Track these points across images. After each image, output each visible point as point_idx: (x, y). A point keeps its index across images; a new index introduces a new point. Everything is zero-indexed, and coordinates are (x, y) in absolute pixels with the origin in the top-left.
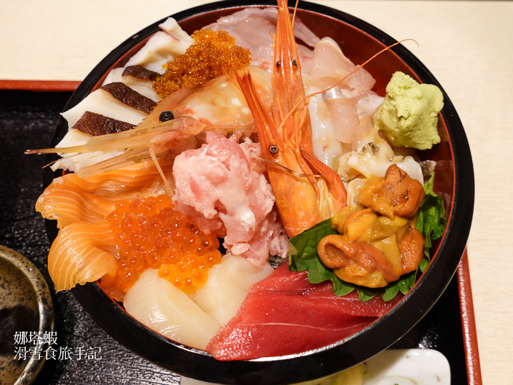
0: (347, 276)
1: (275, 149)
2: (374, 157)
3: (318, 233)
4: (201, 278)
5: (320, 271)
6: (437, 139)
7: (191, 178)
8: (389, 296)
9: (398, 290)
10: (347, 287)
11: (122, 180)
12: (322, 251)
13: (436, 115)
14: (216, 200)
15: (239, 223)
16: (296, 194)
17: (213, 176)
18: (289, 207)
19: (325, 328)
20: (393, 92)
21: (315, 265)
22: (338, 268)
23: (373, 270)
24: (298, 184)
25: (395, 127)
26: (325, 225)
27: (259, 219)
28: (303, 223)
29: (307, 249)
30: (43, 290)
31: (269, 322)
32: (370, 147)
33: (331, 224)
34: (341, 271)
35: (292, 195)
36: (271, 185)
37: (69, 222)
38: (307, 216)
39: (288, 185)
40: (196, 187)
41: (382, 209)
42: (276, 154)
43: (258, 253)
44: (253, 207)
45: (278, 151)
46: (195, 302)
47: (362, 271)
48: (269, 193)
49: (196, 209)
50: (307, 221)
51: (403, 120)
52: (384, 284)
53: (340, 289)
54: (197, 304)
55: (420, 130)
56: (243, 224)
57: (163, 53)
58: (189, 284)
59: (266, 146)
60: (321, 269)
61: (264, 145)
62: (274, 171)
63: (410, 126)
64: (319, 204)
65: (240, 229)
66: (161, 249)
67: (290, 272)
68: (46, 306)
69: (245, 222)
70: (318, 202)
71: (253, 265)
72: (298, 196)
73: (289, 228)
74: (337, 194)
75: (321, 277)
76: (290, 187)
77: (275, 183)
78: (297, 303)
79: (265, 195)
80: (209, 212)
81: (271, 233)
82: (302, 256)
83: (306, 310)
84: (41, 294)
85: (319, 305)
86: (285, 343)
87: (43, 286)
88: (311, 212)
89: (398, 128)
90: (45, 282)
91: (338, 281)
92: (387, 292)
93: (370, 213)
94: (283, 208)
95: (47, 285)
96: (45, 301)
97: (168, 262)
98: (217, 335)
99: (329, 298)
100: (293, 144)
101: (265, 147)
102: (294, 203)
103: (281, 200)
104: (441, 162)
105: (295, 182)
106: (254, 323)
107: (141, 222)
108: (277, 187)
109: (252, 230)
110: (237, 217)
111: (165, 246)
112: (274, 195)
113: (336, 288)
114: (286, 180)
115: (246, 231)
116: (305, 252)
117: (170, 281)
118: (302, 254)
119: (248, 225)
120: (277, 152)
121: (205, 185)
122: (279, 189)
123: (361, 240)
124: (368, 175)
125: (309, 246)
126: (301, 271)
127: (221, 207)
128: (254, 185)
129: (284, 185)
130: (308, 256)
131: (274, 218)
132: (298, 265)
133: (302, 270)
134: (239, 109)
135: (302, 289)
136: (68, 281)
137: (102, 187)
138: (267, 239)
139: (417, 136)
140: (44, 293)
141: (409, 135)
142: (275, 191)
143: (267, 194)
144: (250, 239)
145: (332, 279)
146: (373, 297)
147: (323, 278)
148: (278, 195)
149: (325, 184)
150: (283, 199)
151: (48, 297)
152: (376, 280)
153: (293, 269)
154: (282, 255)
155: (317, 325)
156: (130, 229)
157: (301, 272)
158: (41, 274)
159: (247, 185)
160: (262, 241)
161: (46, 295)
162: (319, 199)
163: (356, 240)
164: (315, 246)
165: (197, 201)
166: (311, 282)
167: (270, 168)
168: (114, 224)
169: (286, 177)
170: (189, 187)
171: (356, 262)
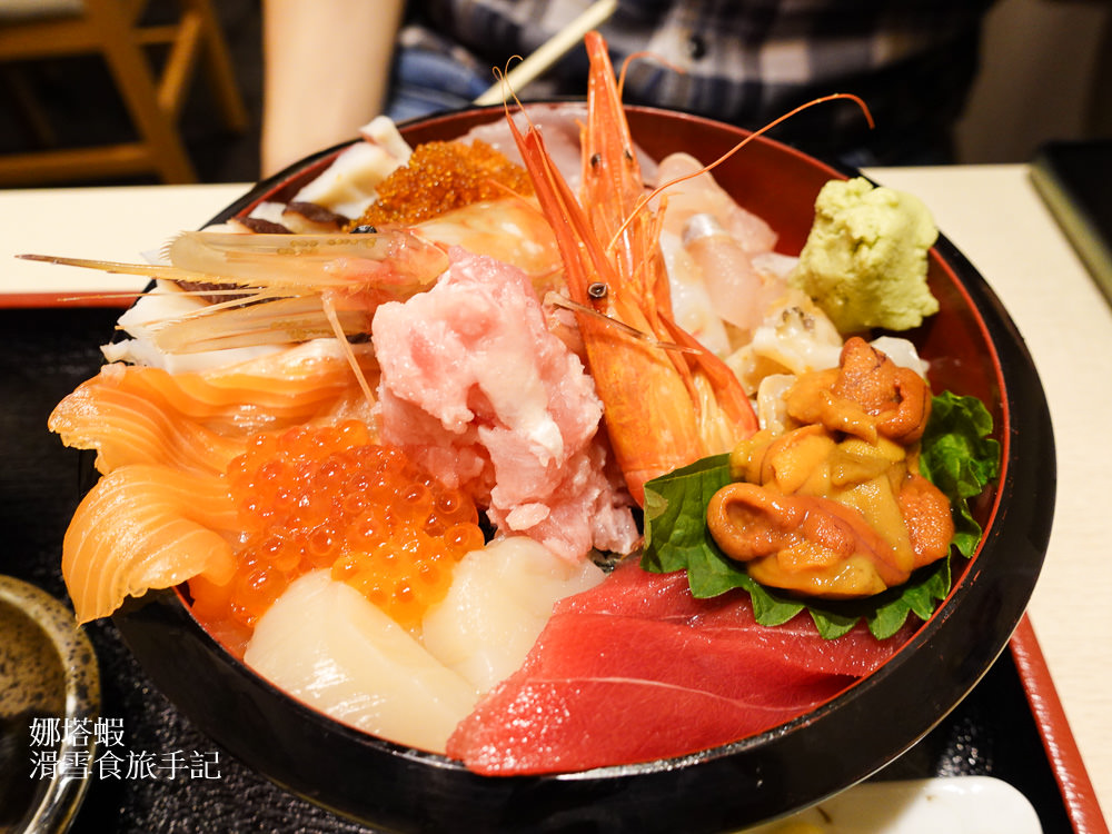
0: (786, 572)
1: (601, 288)
2: (808, 334)
3: (705, 484)
4: (435, 580)
5: (714, 572)
6: (932, 305)
7: (413, 332)
8: (887, 623)
9: (908, 609)
10: (784, 605)
11: (269, 404)
12: (718, 518)
13: (922, 253)
14: (471, 384)
15: (524, 448)
16: (651, 389)
17: (463, 314)
18: (636, 421)
19: (745, 701)
20: (833, 205)
21: (702, 558)
22: (759, 558)
23: (849, 552)
24: (655, 368)
25: (846, 269)
26: (717, 468)
27: (570, 445)
28: (669, 458)
29: (682, 519)
30: (83, 668)
31: (609, 676)
32: (797, 315)
33: (731, 468)
34: (769, 565)
35: (643, 392)
36: (594, 377)
37: (125, 460)
38: (678, 443)
39: (633, 371)
40: (424, 349)
41: (846, 420)
42: (603, 301)
43: (568, 530)
44: (556, 413)
45: (607, 293)
46: (422, 644)
47: (822, 557)
48: (589, 391)
49: (423, 407)
50: (679, 453)
51: (864, 249)
52: (880, 587)
53: (769, 610)
54: (425, 648)
55: (896, 280)
56: (533, 449)
57: (365, 184)
58: (406, 598)
59: (580, 285)
60: (718, 566)
61: (575, 283)
62: (599, 341)
63: (880, 264)
64: (700, 425)
65: (528, 463)
66: (343, 522)
67: (645, 576)
68: (83, 703)
69: (538, 444)
70: (697, 421)
71: (557, 556)
72: (657, 395)
73: (638, 474)
74: (735, 410)
75: (719, 584)
76: (637, 375)
77: (602, 369)
78: (672, 637)
79: (581, 396)
80: (454, 414)
81: (596, 493)
82: (672, 537)
83: (695, 656)
84: (76, 676)
85: (725, 643)
86: (653, 732)
87: (86, 659)
88: (685, 434)
89: (852, 270)
90: (92, 650)
91: (762, 591)
92: (880, 617)
93: (821, 434)
94: (623, 426)
95: (94, 657)
96: (82, 692)
97: (355, 546)
98: (476, 713)
99: (746, 630)
100: (637, 290)
101: (577, 288)
102: (648, 411)
103: (619, 407)
104: (938, 362)
105: (648, 363)
106: (571, 676)
107: (302, 474)
108: (608, 377)
109: (556, 466)
110: (520, 432)
111: (352, 512)
112: (600, 398)
113: (760, 608)
114: (626, 357)
115: (541, 467)
116: (679, 528)
117: (360, 590)
118: (671, 531)
119: (547, 450)
120: (606, 297)
121: (444, 343)
122: (612, 380)
123: (807, 489)
124: (799, 368)
125: (686, 513)
126: (670, 571)
127: (482, 406)
128: (557, 365)
129: (622, 371)
130: (684, 537)
131: (600, 461)
132: (663, 556)
133: (675, 569)
134: (519, 243)
135: (676, 617)
136: (107, 594)
137: (221, 417)
138: (588, 503)
139: (890, 293)
140: (83, 674)
141: (877, 288)
142: (602, 388)
143: (584, 394)
144: (550, 490)
145: (746, 587)
146: (850, 626)
147: (723, 587)
148: (610, 395)
149: (709, 386)
150: (622, 404)
151: (92, 683)
152: (857, 578)
153: (652, 568)
154: (621, 548)
155: (727, 693)
156: (274, 483)
157: (671, 574)
158: (84, 635)
159: (542, 354)
160: (576, 506)
161: (87, 680)
162: (700, 415)
163: (795, 492)
164: (701, 515)
165: (426, 386)
166: (697, 596)
167: (591, 335)
168: (238, 483)
169: (626, 353)
170: (409, 353)
171: (804, 536)
